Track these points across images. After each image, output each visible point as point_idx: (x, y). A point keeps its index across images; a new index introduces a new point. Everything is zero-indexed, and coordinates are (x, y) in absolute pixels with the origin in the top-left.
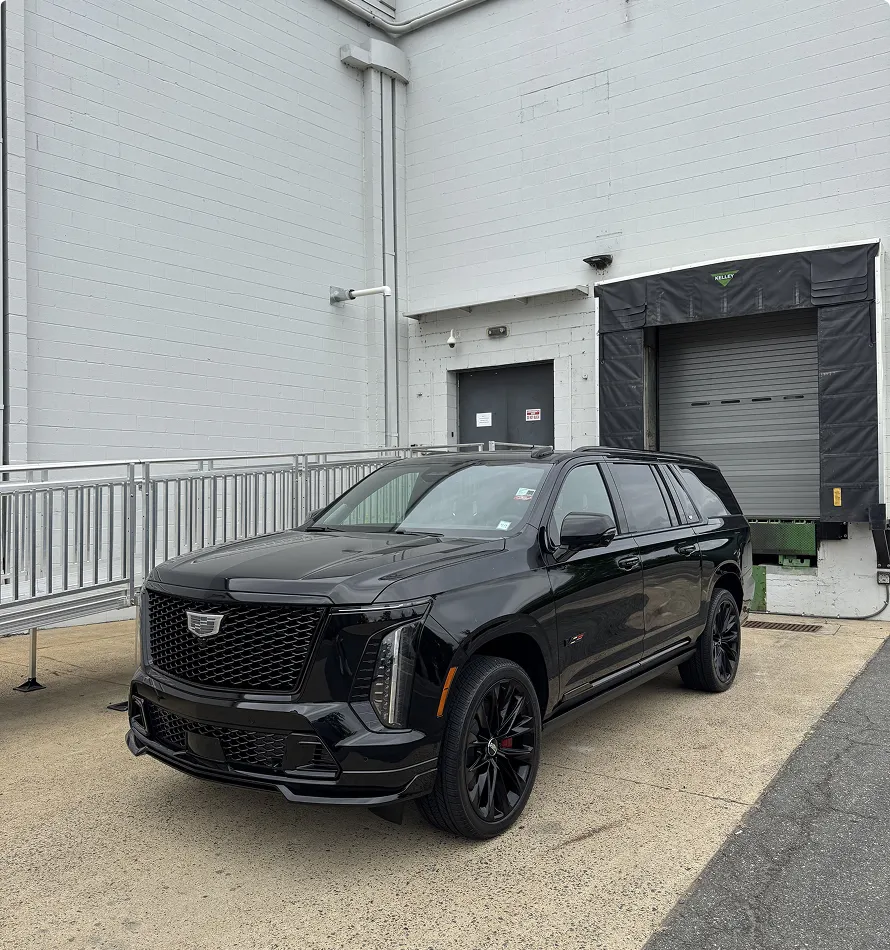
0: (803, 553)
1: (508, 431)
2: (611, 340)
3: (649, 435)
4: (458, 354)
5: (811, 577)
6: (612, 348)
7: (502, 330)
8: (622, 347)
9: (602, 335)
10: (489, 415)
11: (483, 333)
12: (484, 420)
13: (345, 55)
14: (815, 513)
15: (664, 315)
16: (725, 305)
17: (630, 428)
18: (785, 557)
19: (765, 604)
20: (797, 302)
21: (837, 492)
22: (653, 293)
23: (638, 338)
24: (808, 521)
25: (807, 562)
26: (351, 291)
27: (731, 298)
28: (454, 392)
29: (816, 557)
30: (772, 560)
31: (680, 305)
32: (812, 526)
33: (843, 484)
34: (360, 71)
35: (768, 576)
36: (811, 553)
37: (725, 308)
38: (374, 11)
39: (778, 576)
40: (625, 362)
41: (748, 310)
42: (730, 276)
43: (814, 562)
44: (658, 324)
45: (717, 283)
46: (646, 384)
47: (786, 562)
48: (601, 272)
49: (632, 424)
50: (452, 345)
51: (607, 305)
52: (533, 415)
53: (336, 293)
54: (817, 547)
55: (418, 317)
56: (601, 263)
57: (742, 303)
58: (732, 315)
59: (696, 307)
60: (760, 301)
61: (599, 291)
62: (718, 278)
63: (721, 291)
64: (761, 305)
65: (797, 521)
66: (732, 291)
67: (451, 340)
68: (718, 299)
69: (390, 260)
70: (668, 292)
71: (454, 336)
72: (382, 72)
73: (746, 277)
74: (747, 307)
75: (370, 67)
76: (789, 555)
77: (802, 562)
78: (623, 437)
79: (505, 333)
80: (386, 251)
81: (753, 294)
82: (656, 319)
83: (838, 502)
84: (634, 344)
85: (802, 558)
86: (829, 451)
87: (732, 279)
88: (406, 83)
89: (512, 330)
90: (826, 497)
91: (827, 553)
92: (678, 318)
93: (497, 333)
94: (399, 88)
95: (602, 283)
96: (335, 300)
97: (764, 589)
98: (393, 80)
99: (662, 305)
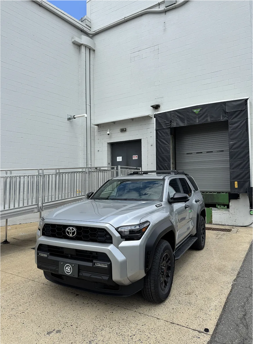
0: (225, 204)
1: (127, 162)
2: (160, 132)
3: (173, 164)
4: (110, 138)
5: (227, 212)
6: (160, 134)
7: (125, 129)
8: (163, 134)
9: (156, 130)
10: (121, 157)
11: (118, 130)
12: (119, 159)
13: (73, 40)
14: (229, 190)
15: (177, 124)
16: (197, 120)
17: (166, 161)
18: (218, 205)
19: (212, 221)
20: (222, 119)
21: (236, 183)
22: (173, 116)
23: (168, 131)
24: (226, 193)
25: (226, 207)
26: (74, 116)
27: (199, 118)
28: (110, 150)
29: (229, 205)
30: (214, 206)
31: (182, 120)
32: (227, 194)
33: (239, 180)
34: (79, 46)
35: (213, 211)
36: (227, 204)
37: (197, 121)
38: (84, 27)
39: (216, 212)
40: (164, 139)
41: (205, 122)
42: (199, 110)
43: (228, 207)
44: (175, 126)
45: (194, 113)
46: (171, 147)
47: (219, 207)
48: (156, 110)
49: (167, 160)
50: (108, 134)
51: (158, 121)
52: (135, 157)
53: (69, 117)
54: (229, 201)
55: (98, 125)
56: (156, 107)
57: (203, 119)
58: (200, 123)
59: (187, 121)
60: (209, 118)
61: (155, 116)
62: (195, 111)
63: (195, 115)
64: (209, 120)
65: (222, 193)
66: (199, 115)
67: (108, 133)
68: (195, 118)
69: (88, 107)
70: (178, 116)
71: (109, 131)
72: (86, 46)
73: (204, 110)
74: (204, 121)
75: (82, 45)
76: (220, 205)
77: (224, 207)
78: (164, 164)
79: (126, 130)
80: (87, 104)
81: (206, 116)
82: (174, 125)
83: (236, 186)
84: (167, 133)
85: (224, 205)
86: (233, 169)
87: (200, 111)
88: (94, 51)
89: (128, 129)
90: (232, 184)
91: (233, 204)
92: (182, 124)
93: (123, 130)
94: (91, 52)
95: (156, 113)
96: (69, 119)
97: (212, 216)
98: (90, 49)
99: (176, 120)
